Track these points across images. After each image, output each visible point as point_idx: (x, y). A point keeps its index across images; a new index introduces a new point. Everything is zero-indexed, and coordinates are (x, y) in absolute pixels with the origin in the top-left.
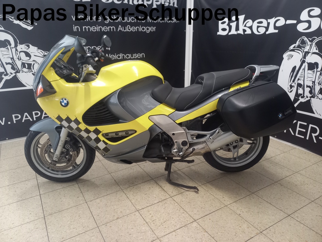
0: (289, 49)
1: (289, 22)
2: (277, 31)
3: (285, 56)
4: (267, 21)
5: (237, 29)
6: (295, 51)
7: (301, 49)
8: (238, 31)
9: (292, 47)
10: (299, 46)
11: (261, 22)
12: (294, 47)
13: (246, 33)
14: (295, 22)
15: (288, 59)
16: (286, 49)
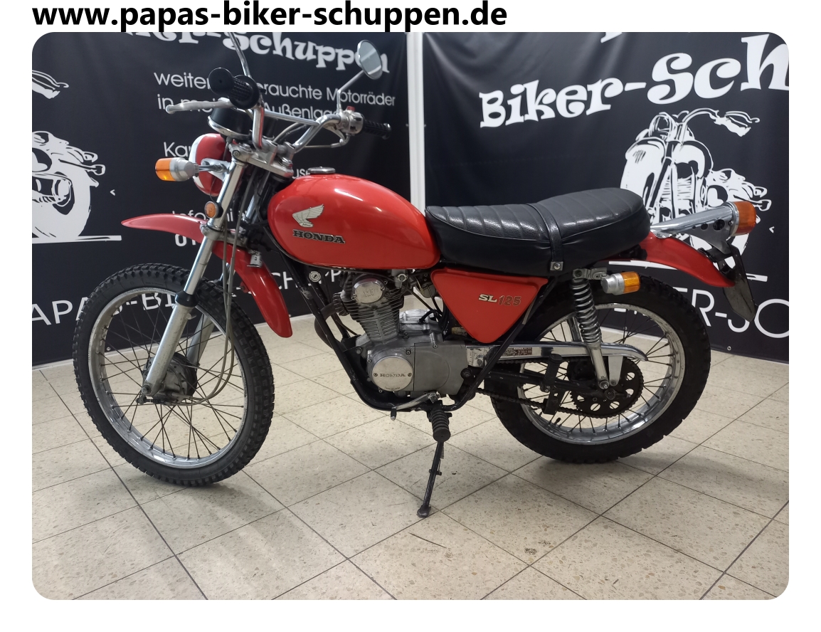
1: (631, 86)
2: (608, 107)
4: (586, 89)
5: (524, 110)
6: (649, 142)
8: (526, 116)
11: (574, 92)
13: (543, 117)
14: (642, 85)
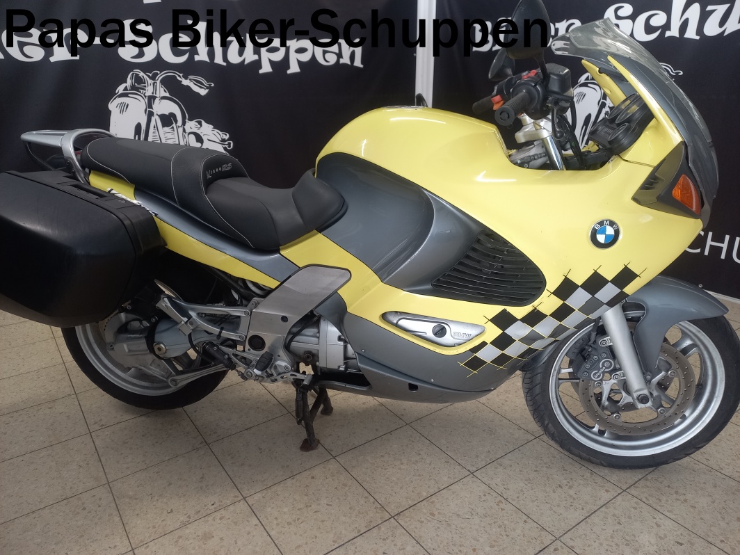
0: (117, 92)
3: (113, 106)
7: (140, 92)
9: (120, 89)
10: (133, 88)
12: (126, 89)
15: (122, 112)
16: (111, 94)
